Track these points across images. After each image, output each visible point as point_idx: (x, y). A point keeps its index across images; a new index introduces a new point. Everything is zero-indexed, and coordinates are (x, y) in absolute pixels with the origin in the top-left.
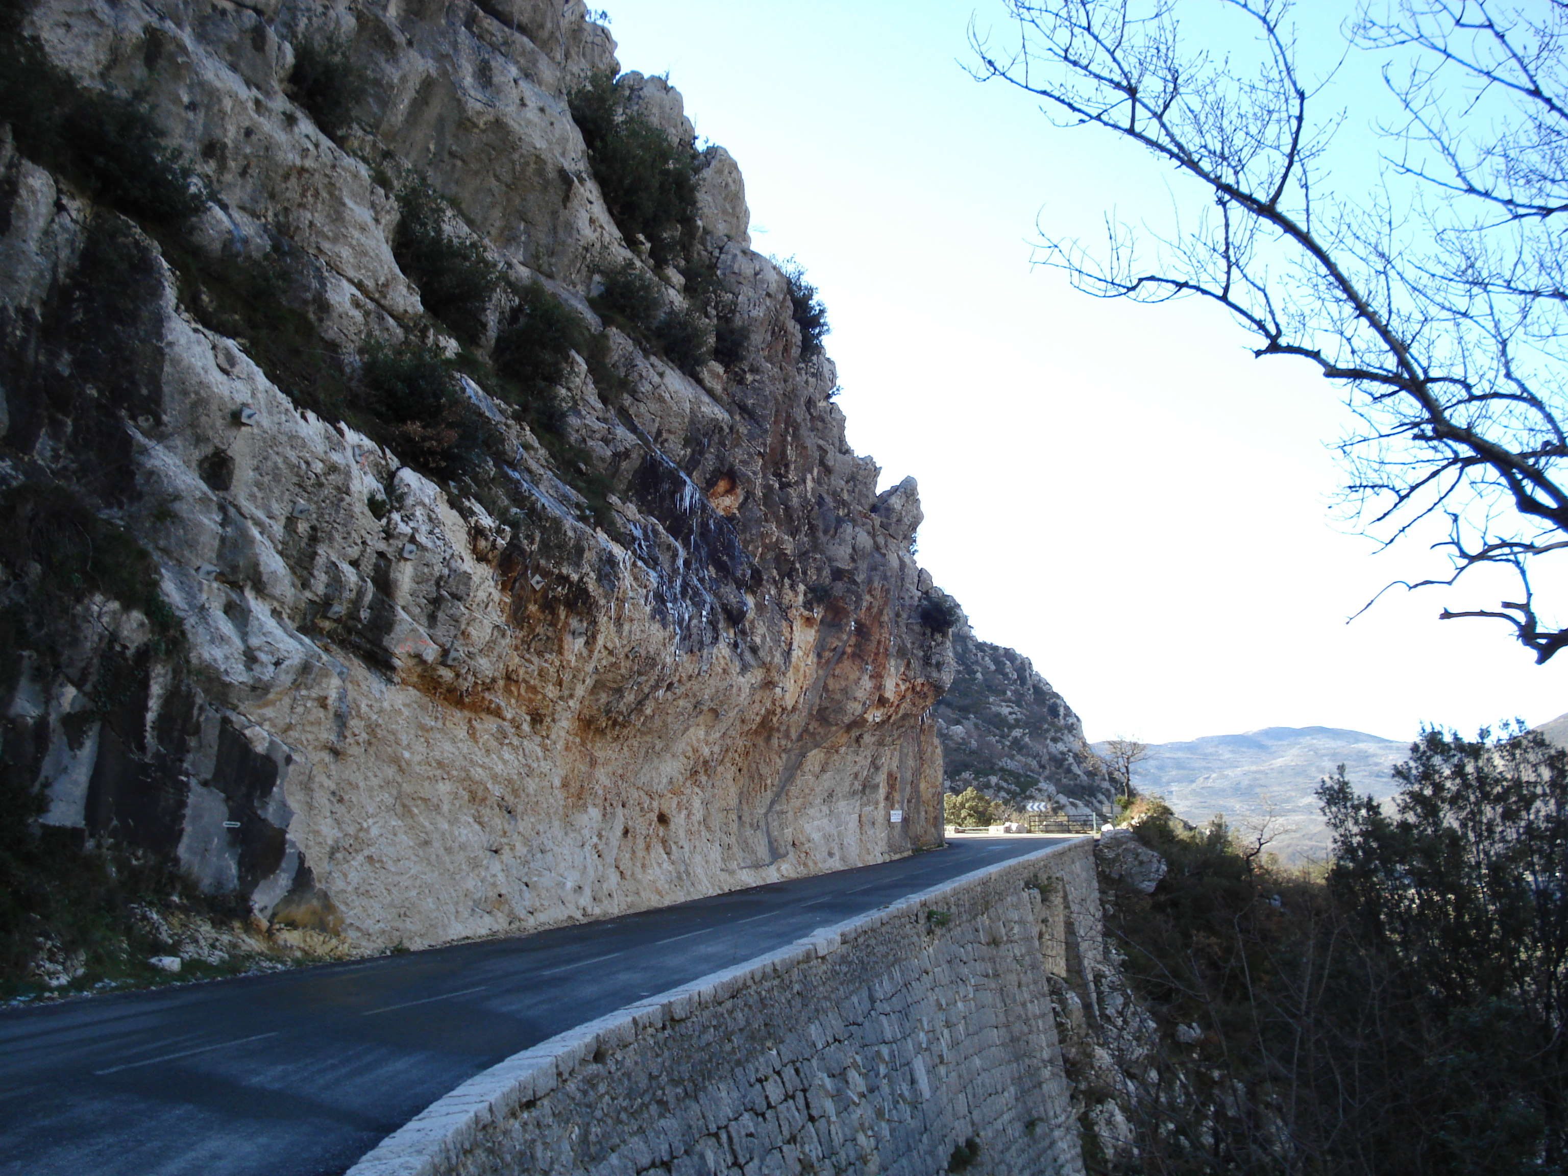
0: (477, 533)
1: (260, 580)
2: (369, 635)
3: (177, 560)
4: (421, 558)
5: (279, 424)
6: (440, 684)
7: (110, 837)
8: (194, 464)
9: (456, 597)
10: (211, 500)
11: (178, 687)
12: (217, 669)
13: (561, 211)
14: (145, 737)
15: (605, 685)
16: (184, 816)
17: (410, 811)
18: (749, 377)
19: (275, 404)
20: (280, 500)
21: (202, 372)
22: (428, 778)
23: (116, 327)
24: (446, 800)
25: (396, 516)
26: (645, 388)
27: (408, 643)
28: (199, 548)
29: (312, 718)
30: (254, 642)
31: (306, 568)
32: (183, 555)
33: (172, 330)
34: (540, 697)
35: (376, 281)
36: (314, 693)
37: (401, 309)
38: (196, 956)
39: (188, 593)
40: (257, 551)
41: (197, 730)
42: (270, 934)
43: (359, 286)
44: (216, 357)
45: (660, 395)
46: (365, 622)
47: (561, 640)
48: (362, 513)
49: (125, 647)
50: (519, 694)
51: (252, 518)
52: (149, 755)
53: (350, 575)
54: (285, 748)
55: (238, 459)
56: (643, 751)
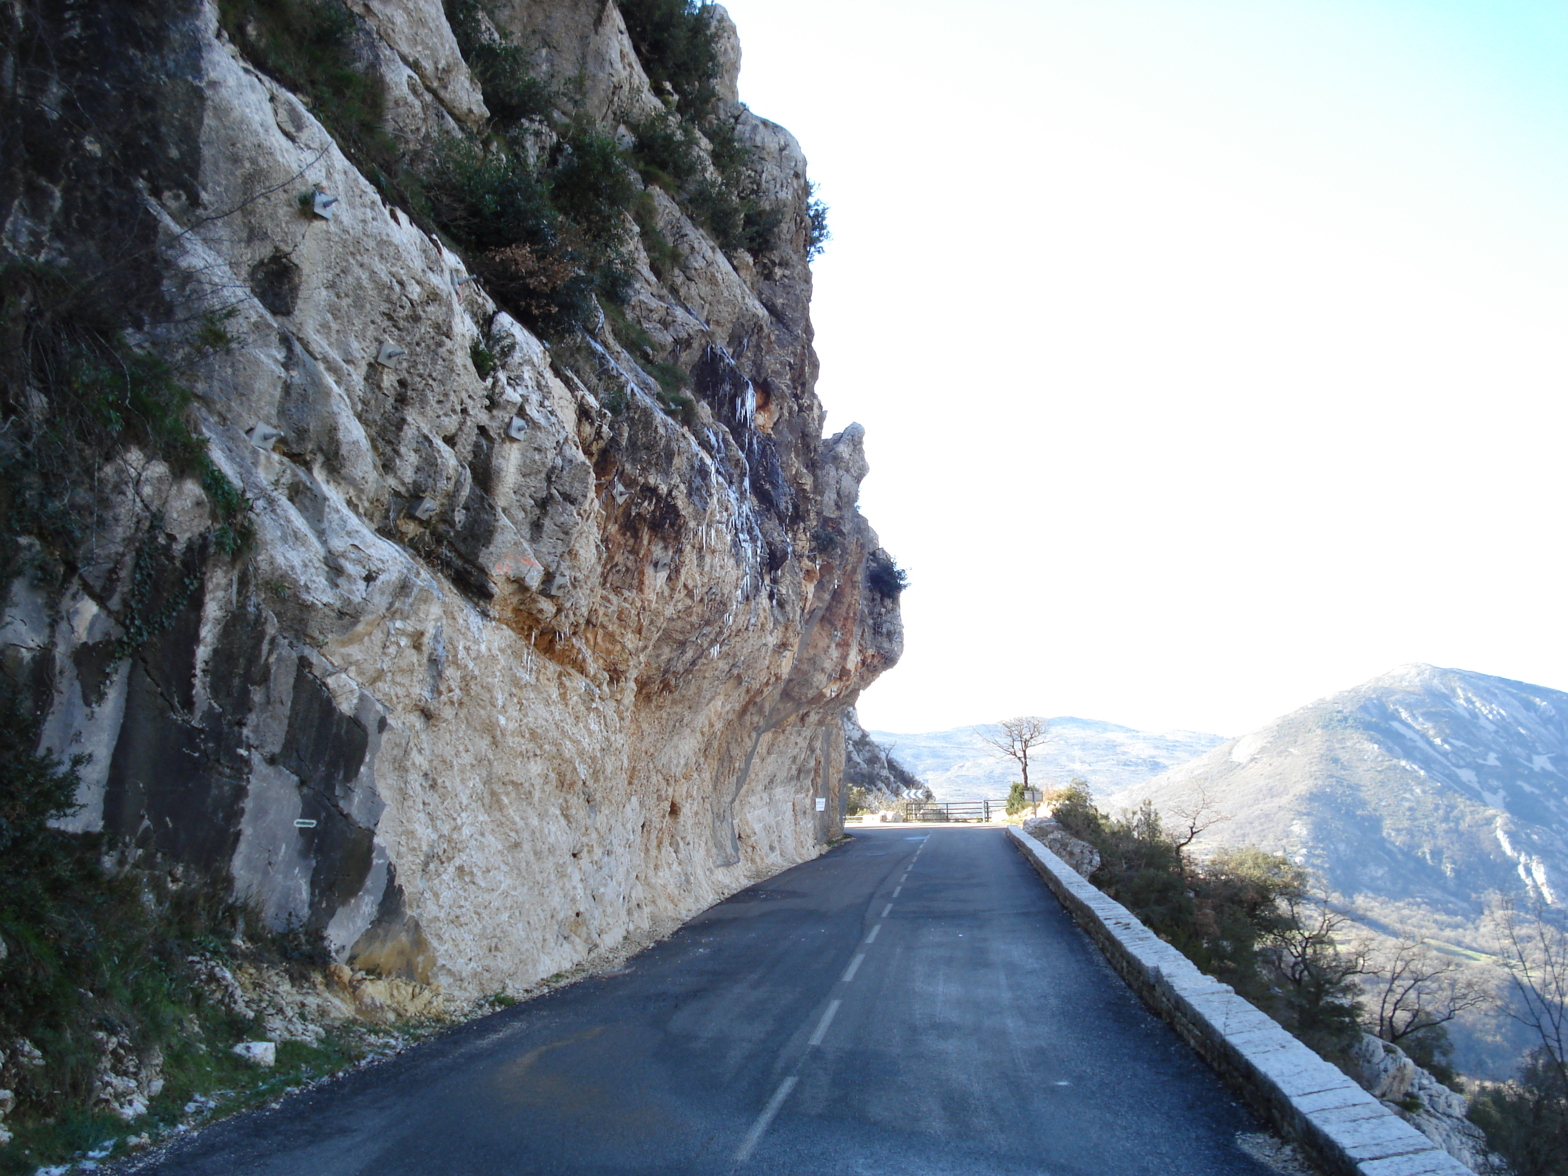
0: (583, 413)
1: (337, 453)
2: (462, 548)
3: (220, 415)
4: (530, 440)
5: (364, 221)
6: (538, 621)
7: (138, 846)
8: (244, 271)
9: (569, 498)
10: (269, 326)
11: (242, 606)
12: (295, 582)
13: (592, 35)
14: (193, 686)
15: (670, 637)
16: (242, 811)
17: (499, 801)
18: (778, 272)
19: (358, 192)
20: (361, 336)
21: (261, 130)
22: (521, 754)
23: (131, 52)
24: (538, 782)
25: (502, 376)
26: (698, 263)
27: (507, 562)
28: (254, 398)
29: (403, 664)
30: (338, 544)
31: (389, 442)
32: (229, 410)
33: (215, 65)
34: (618, 647)
35: (436, 63)
36: (410, 626)
37: (465, 108)
38: (287, 1035)
39: (241, 467)
40: (335, 409)
41: (265, 678)
42: (353, 988)
43: (415, 66)
44: (276, 113)
45: (713, 275)
46: (459, 527)
47: (642, 573)
48: (465, 366)
49: (172, 538)
50: (596, 643)
51: (325, 360)
52: (198, 714)
53: (449, 458)
54: (379, 707)
55: (306, 268)
56: (671, 723)
